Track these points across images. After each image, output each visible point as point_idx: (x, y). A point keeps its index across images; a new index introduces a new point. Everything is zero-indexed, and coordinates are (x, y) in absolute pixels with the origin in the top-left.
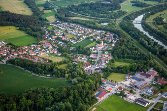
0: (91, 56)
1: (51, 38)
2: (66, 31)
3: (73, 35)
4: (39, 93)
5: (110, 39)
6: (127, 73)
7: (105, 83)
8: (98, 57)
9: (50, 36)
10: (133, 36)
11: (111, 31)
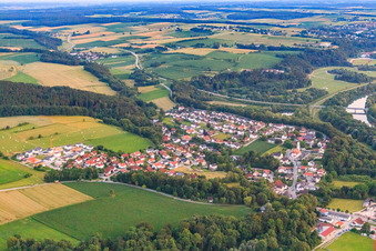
0: (280, 171)
1: (179, 140)
2: (208, 126)
3: (227, 133)
4: (210, 223)
5: (310, 140)
6: (363, 199)
7: (326, 213)
8: (295, 172)
9: (175, 136)
10: (356, 135)
11: (309, 127)
